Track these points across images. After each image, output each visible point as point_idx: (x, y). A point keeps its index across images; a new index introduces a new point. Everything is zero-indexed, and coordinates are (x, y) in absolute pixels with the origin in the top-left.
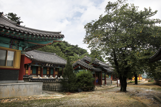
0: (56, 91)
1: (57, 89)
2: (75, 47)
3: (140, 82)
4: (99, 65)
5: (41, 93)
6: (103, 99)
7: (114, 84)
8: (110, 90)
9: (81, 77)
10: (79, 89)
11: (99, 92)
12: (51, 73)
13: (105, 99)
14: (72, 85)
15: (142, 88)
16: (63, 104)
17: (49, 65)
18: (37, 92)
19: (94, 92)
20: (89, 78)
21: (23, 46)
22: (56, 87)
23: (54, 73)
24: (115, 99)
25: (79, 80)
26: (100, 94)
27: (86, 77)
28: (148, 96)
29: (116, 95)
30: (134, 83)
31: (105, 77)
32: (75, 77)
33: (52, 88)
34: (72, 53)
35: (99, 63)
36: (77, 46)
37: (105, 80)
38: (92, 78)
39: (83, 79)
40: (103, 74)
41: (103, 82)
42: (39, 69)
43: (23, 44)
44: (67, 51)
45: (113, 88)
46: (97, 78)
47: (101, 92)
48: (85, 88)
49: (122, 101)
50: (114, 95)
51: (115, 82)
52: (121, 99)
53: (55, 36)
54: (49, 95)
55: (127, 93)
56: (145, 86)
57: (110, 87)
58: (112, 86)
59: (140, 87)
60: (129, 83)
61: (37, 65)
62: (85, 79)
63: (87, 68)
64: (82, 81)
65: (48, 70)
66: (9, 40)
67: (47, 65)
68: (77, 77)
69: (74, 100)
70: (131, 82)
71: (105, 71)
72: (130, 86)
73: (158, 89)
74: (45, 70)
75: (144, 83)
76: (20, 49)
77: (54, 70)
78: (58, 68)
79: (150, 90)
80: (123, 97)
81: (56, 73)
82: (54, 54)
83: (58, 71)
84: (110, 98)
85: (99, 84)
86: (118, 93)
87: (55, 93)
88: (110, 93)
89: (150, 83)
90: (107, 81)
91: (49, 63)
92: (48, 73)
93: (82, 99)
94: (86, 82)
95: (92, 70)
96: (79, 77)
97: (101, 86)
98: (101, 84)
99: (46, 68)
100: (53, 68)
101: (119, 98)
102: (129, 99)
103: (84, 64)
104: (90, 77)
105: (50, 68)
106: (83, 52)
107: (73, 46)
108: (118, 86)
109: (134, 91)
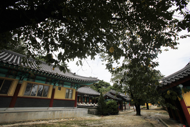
0: (94, 114)
1: (94, 113)
2: (102, 82)
3: (151, 108)
4: (121, 96)
5: (87, 115)
6: (126, 120)
7: (132, 109)
8: (130, 114)
9: (109, 104)
10: (109, 113)
11: (122, 115)
12: (88, 101)
13: (127, 121)
14: (104, 110)
15: (152, 113)
16: (103, 123)
17: (87, 96)
18: (85, 115)
19: (118, 115)
20: (115, 106)
21: (77, 86)
22: (94, 112)
23: (89, 101)
24: (134, 121)
25: (108, 107)
26: (123, 117)
27: (113, 105)
28: (156, 118)
29: (134, 118)
30: (146, 108)
31: (125, 104)
32: (106, 105)
33: (91, 112)
34: (100, 86)
35: (121, 95)
36: (103, 80)
37: (125, 106)
38: (117, 106)
39: (111, 106)
40: (124, 102)
41: (124, 107)
42: (80, 98)
43: (77, 85)
44: (97, 85)
45: (131, 112)
46: (119, 105)
47: (123, 116)
48: (112, 113)
49: (138, 122)
50: (133, 118)
51: (132, 108)
52: (137, 120)
53: (94, 81)
54: (91, 117)
55: (141, 116)
56: (154, 111)
57: (128, 111)
58: (131, 111)
59: (151, 112)
60: (143, 108)
61: (79, 96)
62: (112, 106)
63: (113, 99)
64: (110, 108)
65: (85, 98)
66: (70, 84)
67: (85, 95)
68: (107, 105)
69: (108, 120)
70: (144, 108)
71: (125, 100)
72: (143, 111)
73: (164, 113)
74: (84, 99)
75: (154, 108)
76: (76, 88)
77: (89, 98)
78: (92, 98)
79: (158, 114)
80: (138, 119)
81: (91, 101)
82: (89, 88)
83: (92, 100)
84: (130, 120)
85: (121, 109)
86: (135, 116)
87: (94, 115)
88: (130, 116)
89: (158, 108)
90: (126, 107)
91: (86, 94)
92: (85, 101)
93: (112, 120)
94: (113, 108)
95: (116, 100)
96: (108, 104)
97: (122, 111)
98: (123, 110)
99: (84, 97)
100: (88, 97)
101: (136, 120)
102: (142, 121)
103: (110, 95)
104: (115, 104)
105: (87, 98)
106: (107, 85)
107: (100, 81)
108: (134, 111)
109: (146, 115)
